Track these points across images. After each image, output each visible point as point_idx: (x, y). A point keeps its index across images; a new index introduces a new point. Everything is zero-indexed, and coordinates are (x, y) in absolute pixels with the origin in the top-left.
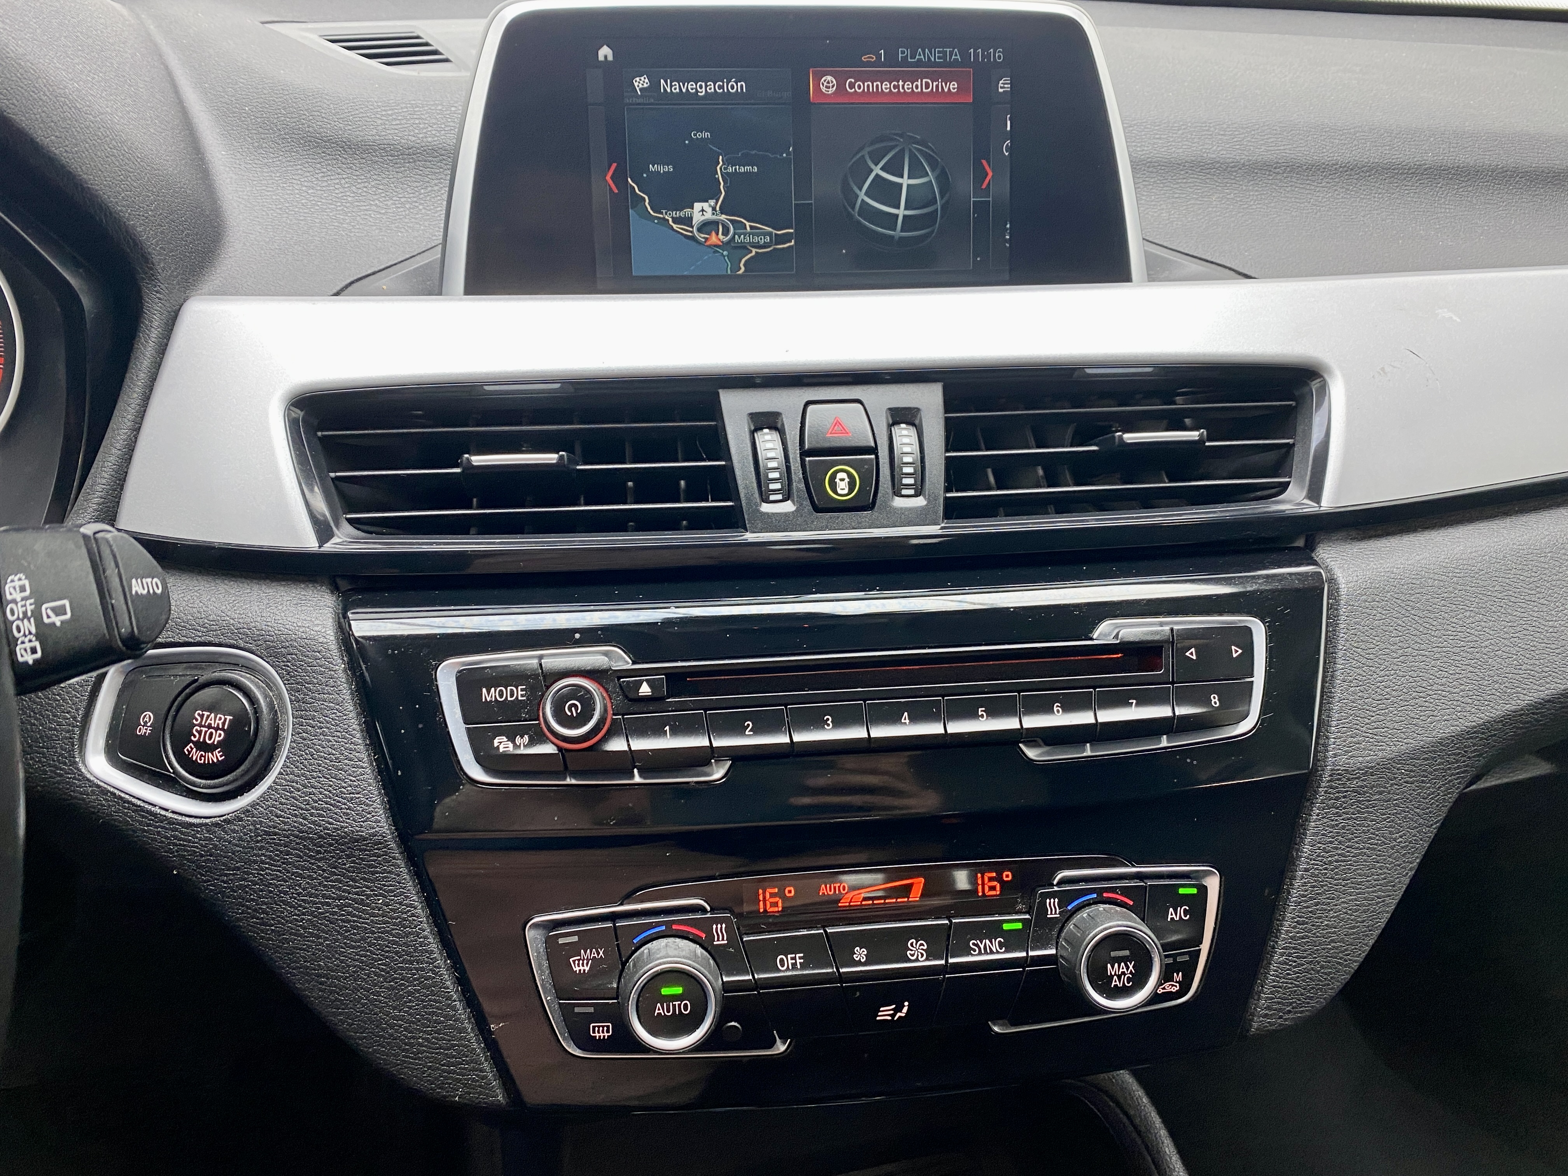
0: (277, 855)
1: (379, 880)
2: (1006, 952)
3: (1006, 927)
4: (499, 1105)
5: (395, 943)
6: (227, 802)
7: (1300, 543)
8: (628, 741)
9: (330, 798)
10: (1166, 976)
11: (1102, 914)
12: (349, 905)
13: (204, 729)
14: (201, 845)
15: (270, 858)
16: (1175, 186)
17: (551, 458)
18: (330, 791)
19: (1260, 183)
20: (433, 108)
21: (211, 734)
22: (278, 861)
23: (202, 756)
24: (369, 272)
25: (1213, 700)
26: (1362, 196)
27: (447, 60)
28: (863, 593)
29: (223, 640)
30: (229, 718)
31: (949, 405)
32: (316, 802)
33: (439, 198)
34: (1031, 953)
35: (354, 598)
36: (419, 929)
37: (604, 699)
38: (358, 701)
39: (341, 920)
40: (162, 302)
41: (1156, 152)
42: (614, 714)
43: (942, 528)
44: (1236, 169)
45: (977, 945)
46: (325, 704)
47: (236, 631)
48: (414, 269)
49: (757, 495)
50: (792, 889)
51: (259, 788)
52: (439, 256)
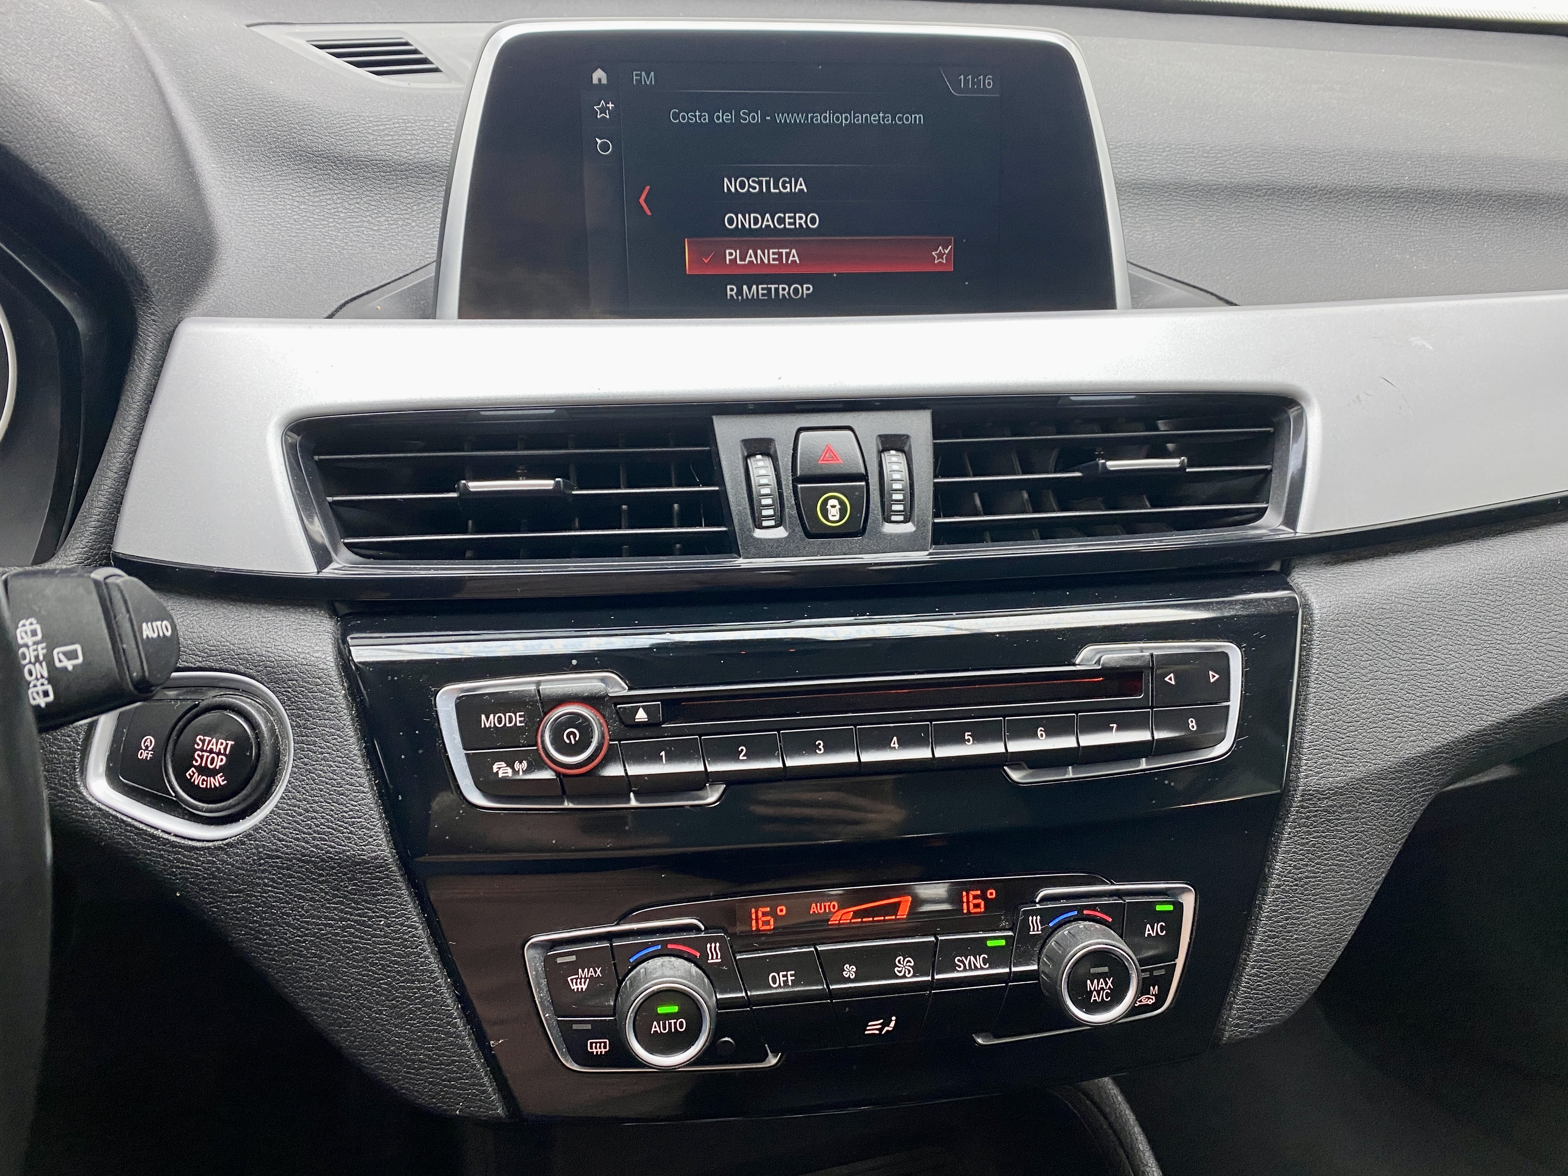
0: (280, 878)
1: (380, 902)
2: (990, 967)
3: (990, 943)
4: (499, 1117)
5: (397, 963)
6: (229, 826)
7: (1276, 567)
8: (625, 766)
9: (332, 822)
10: (1143, 990)
11: (1082, 931)
12: (351, 927)
13: (206, 754)
14: (204, 868)
15: (273, 880)
16: (1159, 208)
17: (547, 484)
18: (331, 816)
19: (1242, 205)
20: (425, 124)
21: (213, 758)
22: (281, 884)
23: (204, 780)
24: (363, 291)
25: (1191, 725)
26: (1340, 219)
27: (436, 70)
28: (853, 618)
29: (223, 665)
30: (230, 743)
31: (937, 433)
32: (317, 826)
33: (432, 215)
34: (1014, 969)
35: (353, 623)
36: (420, 949)
37: (601, 725)
38: (358, 727)
39: (343, 941)
40: (157, 324)
41: (1140, 174)
42: (611, 740)
43: (930, 554)
44: (1219, 191)
45: (962, 962)
46: (327, 729)
47: (236, 657)
48: (408, 289)
49: (750, 521)
50: (784, 908)
51: (261, 812)
52: (434, 274)
